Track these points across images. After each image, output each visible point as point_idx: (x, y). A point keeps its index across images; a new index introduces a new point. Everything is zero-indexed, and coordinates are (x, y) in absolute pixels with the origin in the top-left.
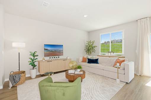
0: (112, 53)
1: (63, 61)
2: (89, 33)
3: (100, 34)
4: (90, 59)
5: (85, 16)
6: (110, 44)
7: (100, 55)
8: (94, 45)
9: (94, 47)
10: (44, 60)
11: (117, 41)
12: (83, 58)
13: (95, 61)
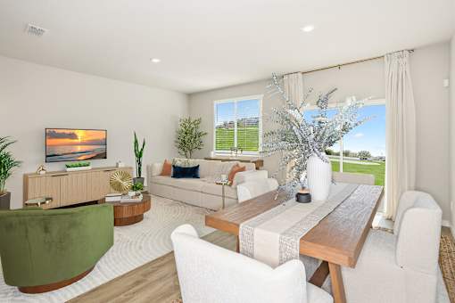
0: (239, 152)
1: (102, 173)
2: (190, 96)
3: (216, 102)
4: (180, 168)
5: (155, 61)
6: (236, 128)
7: (213, 155)
8: (199, 131)
9: (200, 135)
10: (43, 172)
11: (249, 121)
12: (166, 165)
13: (192, 172)
